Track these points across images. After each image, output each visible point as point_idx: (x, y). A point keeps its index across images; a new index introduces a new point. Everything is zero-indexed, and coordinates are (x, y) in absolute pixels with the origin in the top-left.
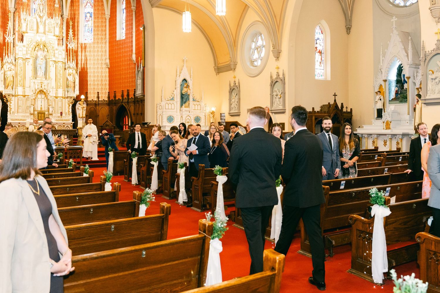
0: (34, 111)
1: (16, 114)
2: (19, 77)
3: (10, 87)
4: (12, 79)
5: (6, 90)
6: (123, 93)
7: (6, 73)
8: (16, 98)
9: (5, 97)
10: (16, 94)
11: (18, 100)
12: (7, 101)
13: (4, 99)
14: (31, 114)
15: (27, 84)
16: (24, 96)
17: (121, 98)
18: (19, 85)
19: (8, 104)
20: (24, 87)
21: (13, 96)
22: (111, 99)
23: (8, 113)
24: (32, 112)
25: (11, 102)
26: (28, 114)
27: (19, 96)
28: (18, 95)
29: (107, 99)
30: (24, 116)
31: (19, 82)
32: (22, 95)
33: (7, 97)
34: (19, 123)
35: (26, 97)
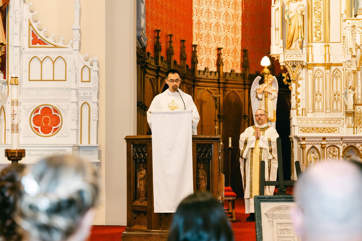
0: (355, 105)
1: (310, 115)
2: (314, 17)
3: (296, 45)
4: (301, 24)
5: (288, 52)
7: (287, 8)
8: (310, 71)
9: (285, 70)
10: (310, 62)
11: (314, 77)
12: (289, 81)
13: (284, 75)
14: (348, 114)
15: (334, 36)
16: (328, 66)
18: (314, 39)
19: (293, 86)
20: (327, 43)
21: (303, 67)
23: (293, 113)
24: (350, 108)
25: (300, 82)
26: (342, 115)
27: (316, 68)
28: (314, 65)
30: (330, 120)
31: (314, 29)
32: (324, 65)
33: (290, 69)
34: (324, 139)
35: (333, 68)
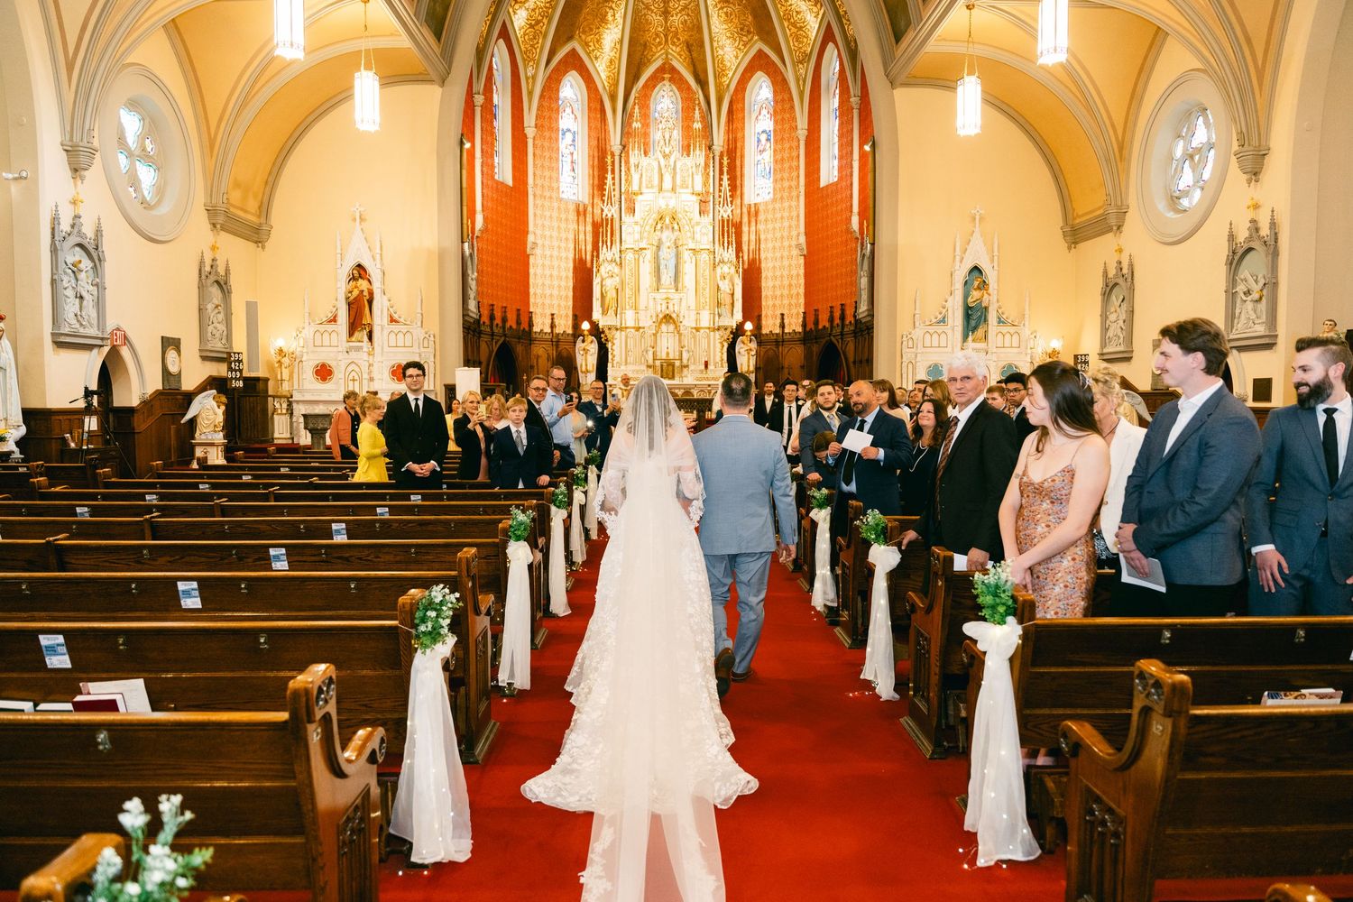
0: (654, 360)
2: (627, 290)
3: (611, 312)
4: (615, 295)
5: (606, 318)
6: (831, 312)
7: (604, 283)
8: (623, 333)
9: (603, 332)
10: (623, 325)
11: (627, 337)
12: (606, 340)
13: (602, 336)
14: (649, 367)
15: (642, 304)
16: (638, 329)
17: (827, 325)
18: (627, 307)
19: (609, 345)
20: (635, 308)
21: (617, 329)
22: (808, 329)
23: (609, 365)
24: (651, 362)
25: (615, 341)
26: (644, 367)
27: (628, 330)
28: (626, 328)
29: (799, 329)
31: (627, 300)
32: (634, 328)
33: (607, 331)
35: (641, 330)
